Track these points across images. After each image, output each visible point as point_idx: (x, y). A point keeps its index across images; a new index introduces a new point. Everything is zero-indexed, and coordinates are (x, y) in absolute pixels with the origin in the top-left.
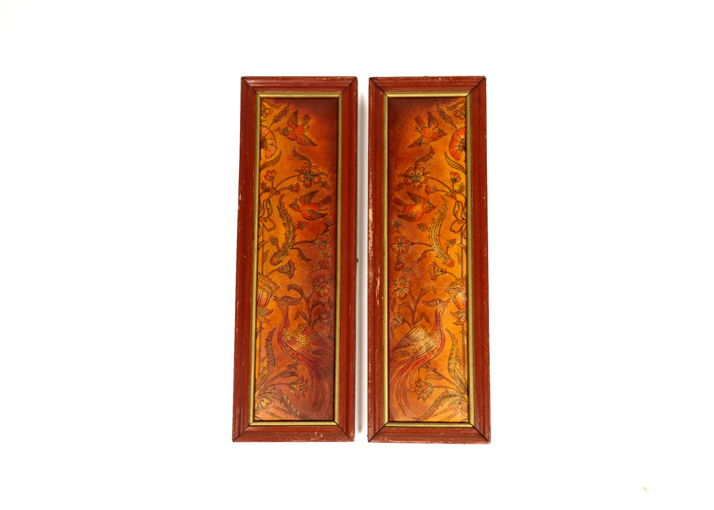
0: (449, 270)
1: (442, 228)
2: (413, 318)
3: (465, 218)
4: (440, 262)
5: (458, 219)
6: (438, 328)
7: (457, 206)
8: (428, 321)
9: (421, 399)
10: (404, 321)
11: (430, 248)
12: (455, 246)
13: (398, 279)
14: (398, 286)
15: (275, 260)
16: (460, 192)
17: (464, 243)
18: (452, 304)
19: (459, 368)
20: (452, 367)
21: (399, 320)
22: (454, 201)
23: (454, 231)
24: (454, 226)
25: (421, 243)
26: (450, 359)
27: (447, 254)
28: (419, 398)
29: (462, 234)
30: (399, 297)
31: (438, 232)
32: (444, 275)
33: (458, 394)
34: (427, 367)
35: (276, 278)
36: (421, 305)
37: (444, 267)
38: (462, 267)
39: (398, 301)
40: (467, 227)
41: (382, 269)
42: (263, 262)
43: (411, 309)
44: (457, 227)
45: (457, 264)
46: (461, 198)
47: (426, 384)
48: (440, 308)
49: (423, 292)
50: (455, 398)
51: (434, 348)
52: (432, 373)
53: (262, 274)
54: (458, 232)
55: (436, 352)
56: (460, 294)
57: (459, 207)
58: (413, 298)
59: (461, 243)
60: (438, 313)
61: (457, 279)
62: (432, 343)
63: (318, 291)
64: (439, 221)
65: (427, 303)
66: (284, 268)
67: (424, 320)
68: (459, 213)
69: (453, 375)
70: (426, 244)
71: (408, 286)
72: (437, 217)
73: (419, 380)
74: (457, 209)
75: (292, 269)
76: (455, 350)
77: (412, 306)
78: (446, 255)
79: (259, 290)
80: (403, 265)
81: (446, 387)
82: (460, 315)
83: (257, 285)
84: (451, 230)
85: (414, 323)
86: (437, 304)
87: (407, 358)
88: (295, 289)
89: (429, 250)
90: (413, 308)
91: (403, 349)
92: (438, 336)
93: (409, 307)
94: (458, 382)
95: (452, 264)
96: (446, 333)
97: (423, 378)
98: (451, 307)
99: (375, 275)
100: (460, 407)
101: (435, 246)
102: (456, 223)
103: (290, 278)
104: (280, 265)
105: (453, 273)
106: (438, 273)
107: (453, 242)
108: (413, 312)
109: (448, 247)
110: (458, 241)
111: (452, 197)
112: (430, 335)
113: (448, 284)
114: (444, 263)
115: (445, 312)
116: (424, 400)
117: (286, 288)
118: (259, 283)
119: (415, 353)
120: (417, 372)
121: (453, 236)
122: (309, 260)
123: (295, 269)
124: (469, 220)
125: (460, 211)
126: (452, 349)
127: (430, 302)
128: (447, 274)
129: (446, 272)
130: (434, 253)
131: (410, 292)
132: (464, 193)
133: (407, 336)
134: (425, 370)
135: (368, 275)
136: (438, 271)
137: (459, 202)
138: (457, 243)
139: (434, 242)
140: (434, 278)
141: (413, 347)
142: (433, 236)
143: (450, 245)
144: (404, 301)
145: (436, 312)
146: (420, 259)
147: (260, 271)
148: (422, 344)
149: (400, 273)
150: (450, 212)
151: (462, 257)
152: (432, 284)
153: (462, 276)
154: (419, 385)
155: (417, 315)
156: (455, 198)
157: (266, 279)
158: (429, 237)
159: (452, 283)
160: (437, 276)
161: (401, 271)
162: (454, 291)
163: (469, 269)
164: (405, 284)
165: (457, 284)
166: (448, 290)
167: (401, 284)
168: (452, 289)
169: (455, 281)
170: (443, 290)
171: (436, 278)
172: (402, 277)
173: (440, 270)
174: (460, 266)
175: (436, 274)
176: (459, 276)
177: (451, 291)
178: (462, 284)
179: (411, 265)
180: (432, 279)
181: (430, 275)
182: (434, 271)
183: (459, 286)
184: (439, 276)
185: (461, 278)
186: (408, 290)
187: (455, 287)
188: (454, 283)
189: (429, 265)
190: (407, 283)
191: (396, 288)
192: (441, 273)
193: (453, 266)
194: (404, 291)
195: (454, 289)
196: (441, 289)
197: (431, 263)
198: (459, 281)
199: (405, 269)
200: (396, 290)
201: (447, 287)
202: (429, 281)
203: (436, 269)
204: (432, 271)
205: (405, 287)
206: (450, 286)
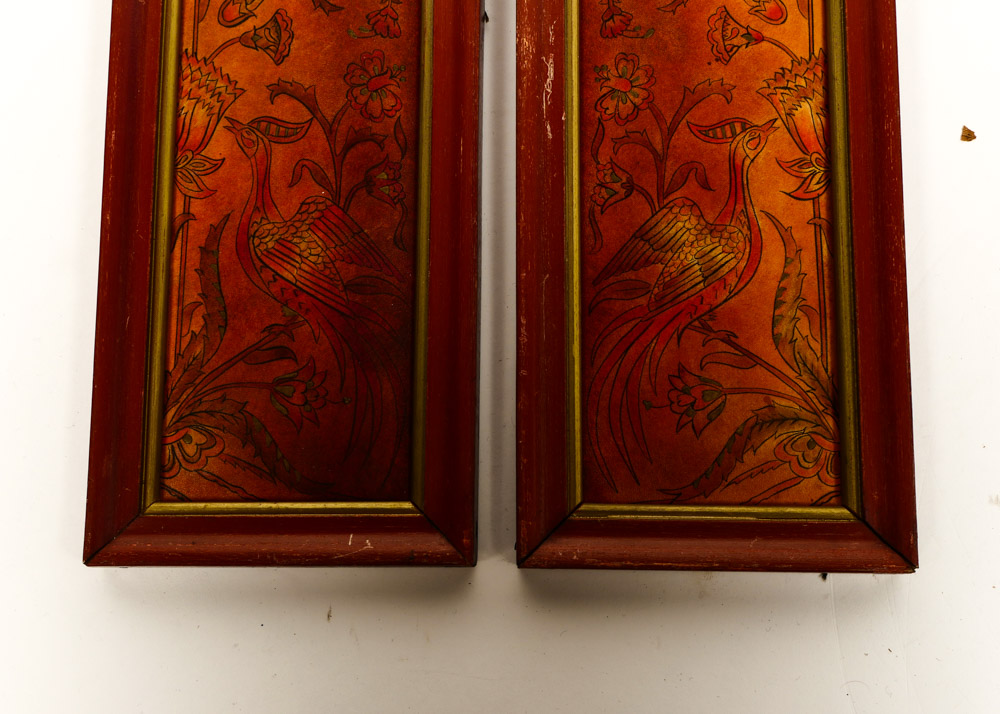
0: (769, 31)
2: (661, 178)
4: (741, 6)
6: (739, 207)
8: (705, 185)
9: (688, 431)
10: (630, 187)
13: (610, 63)
14: (611, 83)
15: (234, 11)
18: (780, 135)
19: (806, 332)
20: (784, 328)
21: (617, 186)
26: (777, 304)
28: (680, 427)
30: (616, 116)
32: (754, 48)
33: (804, 414)
34: (706, 328)
35: (235, 64)
36: (683, 137)
37: (755, 23)
38: (811, 26)
39: (613, 130)
41: (561, 33)
42: (198, 19)
43: (654, 151)
45: (793, 14)
47: (705, 382)
48: (743, 146)
49: (691, 98)
50: (797, 428)
51: (726, 269)
52: (723, 346)
53: (195, 54)
55: (732, 280)
56: (805, 106)
58: (658, 117)
60: (738, 161)
61: (795, 61)
62: (719, 254)
63: (362, 100)
65: (704, 132)
66: (261, 32)
67: (692, 185)
69: (788, 353)
71: (643, 80)
73: (682, 370)
75: (285, 36)
76: (794, 279)
77: (657, 140)
79: (185, 103)
80: (627, 21)
81: (767, 393)
82: (807, 171)
83: (178, 88)
85: (663, 194)
86: (734, 135)
87: (643, 301)
88: (292, 96)
90: (659, 148)
91: (631, 275)
92: (739, 234)
93: (649, 145)
94: (805, 377)
95: (778, 16)
96: (763, 223)
97: (693, 364)
98: (779, 143)
99: (541, 49)
100: (812, 454)
103: (278, 64)
104: (249, 24)
105: (784, 41)
106: (735, 42)
108: (660, 160)
112: (713, 229)
113: (769, 75)
114: (754, 11)
115: (760, 160)
116: (698, 432)
117: (266, 94)
118: (186, 85)
119: (667, 286)
120: (673, 344)
122: (336, 8)
123: (292, 36)
126: (785, 275)
127: (713, 127)
128: (765, 45)
129: (760, 39)
131: (649, 101)
133: (643, 234)
134: (699, 337)
135: (519, 45)
136: (735, 34)
140: (725, 56)
141: (660, 267)
144: (631, 127)
145: (732, 158)
146: (679, 1)
147: (188, 45)
148: (690, 256)
149: (618, 45)
152: (720, 72)
153: (811, 52)
154: (680, 385)
155: (671, 168)
157: (205, 70)
159: (781, 71)
160: (735, 49)
161: (620, 38)
162: (786, 97)
163: (833, 30)
164: (632, 75)
165: (796, 75)
166: (768, 91)
167: (620, 77)
168: (782, 91)
169: (789, 67)
170: (753, 92)
171: (731, 57)
172: (625, 56)
173: (742, 31)
174: (805, 22)
175: (729, 42)
176: (802, 52)
177: (779, 96)
178: (811, 77)
179: (653, 17)
180: (717, 60)
181: (710, 47)
182: (723, 36)
183: (803, 83)
184: (740, 50)
185: (807, 58)
186: (644, 94)
187: (791, 85)
188: (787, 72)
189: (707, 16)
190: (640, 72)
191: (605, 91)
192: (745, 41)
193: (782, 20)
194: (631, 97)
195: (787, 91)
196: (748, 89)
197: (713, 11)
198: (803, 68)
199: (634, 30)
200: (605, 95)
201: (765, 85)
202: (709, 64)
203: (730, 28)
204: (718, 35)
205: (632, 87)
206: (775, 80)
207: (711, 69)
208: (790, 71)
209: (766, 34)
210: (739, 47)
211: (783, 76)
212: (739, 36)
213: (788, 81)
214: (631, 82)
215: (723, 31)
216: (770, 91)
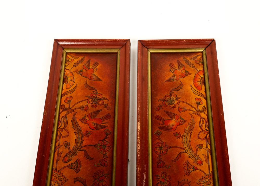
0: (199, 167)
1: (192, 136)
3: (208, 129)
4: (192, 161)
5: (203, 130)
7: (202, 121)
11: (184, 151)
12: (202, 150)
13: (160, 174)
14: (160, 180)
15: (67, 159)
16: (203, 111)
17: (209, 147)
22: (199, 118)
23: (201, 139)
24: (200, 135)
25: (176, 147)
27: (196, 155)
29: (207, 141)
31: (189, 139)
32: (195, 172)
35: (66, 173)
37: (195, 165)
38: (209, 166)
40: (210, 136)
41: (147, 166)
42: (58, 160)
44: (203, 135)
45: (204, 163)
46: (204, 115)
49: (180, 184)
53: (56, 169)
54: (204, 139)
57: (203, 122)
59: (207, 147)
61: (205, 175)
63: (97, 183)
64: (189, 131)
66: (73, 165)
68: (204, 126)
70: (180, 148)
71: (168, 179)
72: (187, 129)
74: (201, 123)
75: (79, 166)
78: (196, 156)
79: (53, 182)
80: (164, 164)
83: (51, 178)
84: (199, 138)
88: (80, 181)
89: (183, 152)
95: (201, 163)
99: (143, 171)
101: (187, 149)
102: (202, 133)
103: (77, 173)
104: (70, 162)
105: (203, 170)
106: (191, 170)
107: (201, 146)
109: (197, 150)
110: (204, 146)
111: (197, 114)
113: (199, 178)
114: (195, 162)
117: (73, 181)
118: (53, 177)
121: (200, 142)
122: (92, 159)
123: (81, 166)
124: (212, 131)
125: (204, 124)
128: (198, 171)
129: (197, 169)
130: (187, 155)
131: (170, 185)
132: (206, 112)
135: (137, 170)
136: (190, 168)
137: (203, 118)
138: (204, 147)
139: (186, 146)
140: (188, 173)
142: (185, 142)
143: (199, 149)
146: (176, 159)
147: (54, 167)
149: (161, 170)
150: (197, 125)
151: (208, 158)
152: (187, 178)
153: (209, 172)
156: (200, 116)
157: (58, 174)
158: (182, 142)
159: (202, 177)
160: (191, 172)
161: (162, 168)
162: (204, 184)
163: (215, 167)
164: (165, 178)
165: (206, 178)
166: (199, 183)
167: (162, 178)
168: (203, 183)
169: (204, 176)
170: (196, 183)
171: (190, 174)
172: (163, 173)
173: (192, 167)
174: (207, 165)
175: (189, 170)
176: (207, 172)
177: (202, 184)
178: (210, 179)
179: (170, 163)
180: (186, 175)
181: (184, 171)
182: (187, 168)
183: (208, 181)
184: (192, 172)
185: (208, 174)
186: (168, 183)
187: (205, 181)
188: (204, 178)
189: (183, 163)
190: (167, 177)
191: (158, 182)
192: (193, 170)
193: (202, 164)
194: (165, 184)
195: (204, 183)
196: (194, 182)
197: (185, 162)
198: (208, 177)
199: (165, 166)
200: (158, 183)
201: (198, 181)
202: (184, 175)
203: (189, 166)
204: (186, 168)
205: (165, 181)
206: (201, 180)
207: (185, 177)
208: (204, 177)
209: (198, 168)
210: (191, 171)
211: (203, 179)
212: (191, 168)
213: (204, 180)
214: (165, 180)
215: (187, 167)
216: (200, 183)
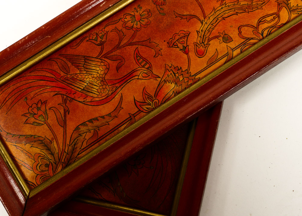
0: (192, 54)
1: (234, 17)
2: (111, 51)
3: (265, 35)
4: (194, 38)
5: (257, 28)
6: (118, 85)
7: (272, 17)
8: (118, 68)
9: (24, 119)
10: (102, 44)
11: (202, 18)
12: (224, 45)
13: (144, 9)
14: (136, 14)
16: (291, 10)
17: (235, 53)
18: (155, 83)
19: (87, 138)
20: (83, 129)
21: (99, 39)
22: (275, 10)
23: (240, 32)
24: (246, 28)
25: (200, 6)
26: (91, 121)
27: (209, 40)
28: (24, 115)
29: (244, 44)
30: (125, 23)
31: (226, 15)
32: (181, 53)
33: (56, 156)
34: (65, 101)
36: (131, 50)
37: (191, 47)
38: (205, 69)
39: (119, 26)
40: (254, 44)
43: (120, 43)
44: (248, 32)
45: (205, 59)
46: (285, 15)
47: (45, 112)
48: (141, 72)
49: (147, 43)
50: (49, 156)
51: (91, 95)
52: (62, 111)
54: (243, 38)
55: (89, 99)
56: (173, 85)
57: (272, 20)
58: (133, 36)
59: (233, 50)
60: (134, 74)
61: (188, 71)
62: (95, 89)
64: (239, 9)
65: (138, 55)
67: (115, 64)
68: (266, 25)
69: (75, 136)
70: (203, 11)
71: (144, 23)
72: (242, 3)
73: (45, 103)
74: (269, 19)
76: (104, 121)
77: (125, 41)
78: (206, 40)
81: (55, 137)
82: (149, 101)
84: (239, 29)
85: (105, 56)
86: (143, 67)
87: (62, 74)
89: (199, 20)
90: (122, 44)
91: (69, 64)
92: (108, 91)
93: (121, 40)
94: (70, 148)
95: (200, 54)
96: (117, 97)
97: (49, 105)
98: (152, 85)
100: (43, 168)
101: (209, 22)
102: (251, 29)
105: (192, 63)
106: (179, 45)
107: (227, 39)
108: (118, 47)
109: (217, 37)
110: (232, 45)
111: (279, 4)
112: (103, 81)
113: (175, 64)
114: (196, 44)
115: (140, 81)
116: (26, 122)
119: (73, 79)
120: (52, 94)
121: (234, 34)
125: (270, 25)
126: (103, 117)
127: (141, 57)
128: (185, 56)
129: (187, 53)
130: (199, 26)
131: (137, 30)
132: (293, 16)
133: (87, 59)
134: (60, 101)
136: (182, 43)
137: (279, 16)
138: (229, 45)
139: (212, 19)
140: (171, 45)
141: (78, 72)
142: (218, 13)
143: (221, 38)
144: (124, 30)
145: (134, 71)
146: (182, 16)
148: (88, 79)
149: (152, 7)
150: (260, 14)
151: (217, 61)
152: (163, 46)
153: (196, 75)
154: (39, 105)
155: (117, 52)
156: (279, 10)
158: (214, 9)
159: (179, 68)
160: (176, 46)
161: (155, 6)
162: (171, 76)
164: (144, 18)
165: (182, 74)
166: (168, 68)
167: (141, 15)
168: (172, 73)
169: (183, 70)
170: (164, 63)
171: (172, 47)
172: (149, 12)
173: (185, 45)
174: (205, 65)
175: (177, 43)
176: (193, 71)
177: (169, 73)
178: (186, 81)
179: (170, 12)
180: (168, 43)
181: (171, 37)
182: (178, 39)
183: (181, 79)
184: (177, 48)
185: (192, 75)
186: (139, 26)
187: (177, 75)
188: (181, 70)
189: (182, 29)
190: (146, 20)
191: (132, 13)
192: (182, 48)
193: (200, 56)
194: (135, 23)
195: (173, 75)
196: (164, 60)
197: (185, 30)
198: (187, 75)
199: (161, 9)
200: (131, 14)
201: (170, 66)
202: (165, 41)
203: (183, 40)
204: (177, 37)
205: (139, 21)
206: (175, 68)
207: (163, 43)
208: (182, 71)
209: (190, 54)
210: (178, 47)
211: (178, 70)
212: (182, 45)
213: (178, 73)
214: (141, 20)
215: (180, 38)
216: (169, 69)
